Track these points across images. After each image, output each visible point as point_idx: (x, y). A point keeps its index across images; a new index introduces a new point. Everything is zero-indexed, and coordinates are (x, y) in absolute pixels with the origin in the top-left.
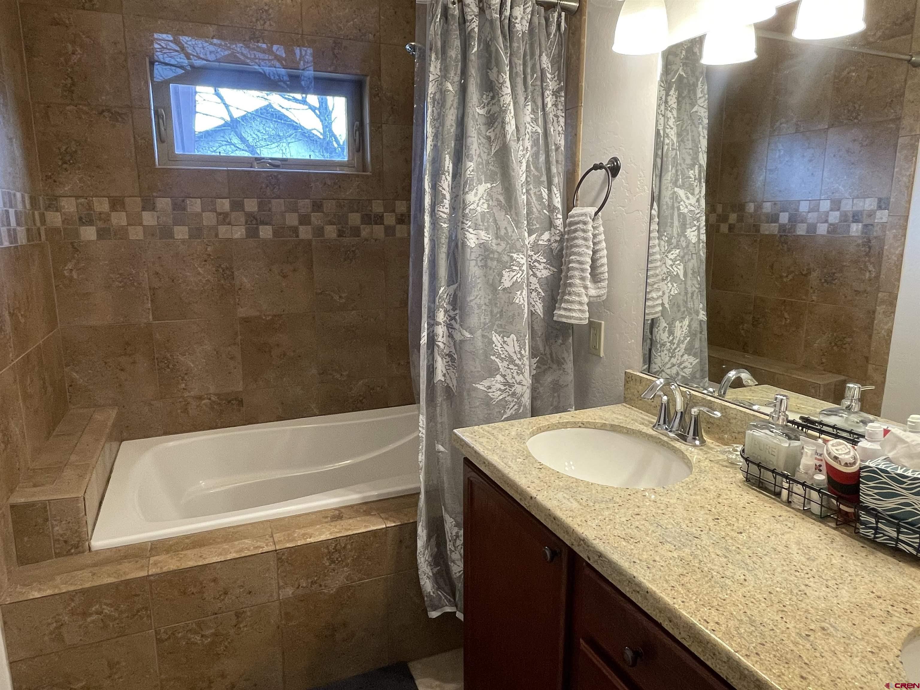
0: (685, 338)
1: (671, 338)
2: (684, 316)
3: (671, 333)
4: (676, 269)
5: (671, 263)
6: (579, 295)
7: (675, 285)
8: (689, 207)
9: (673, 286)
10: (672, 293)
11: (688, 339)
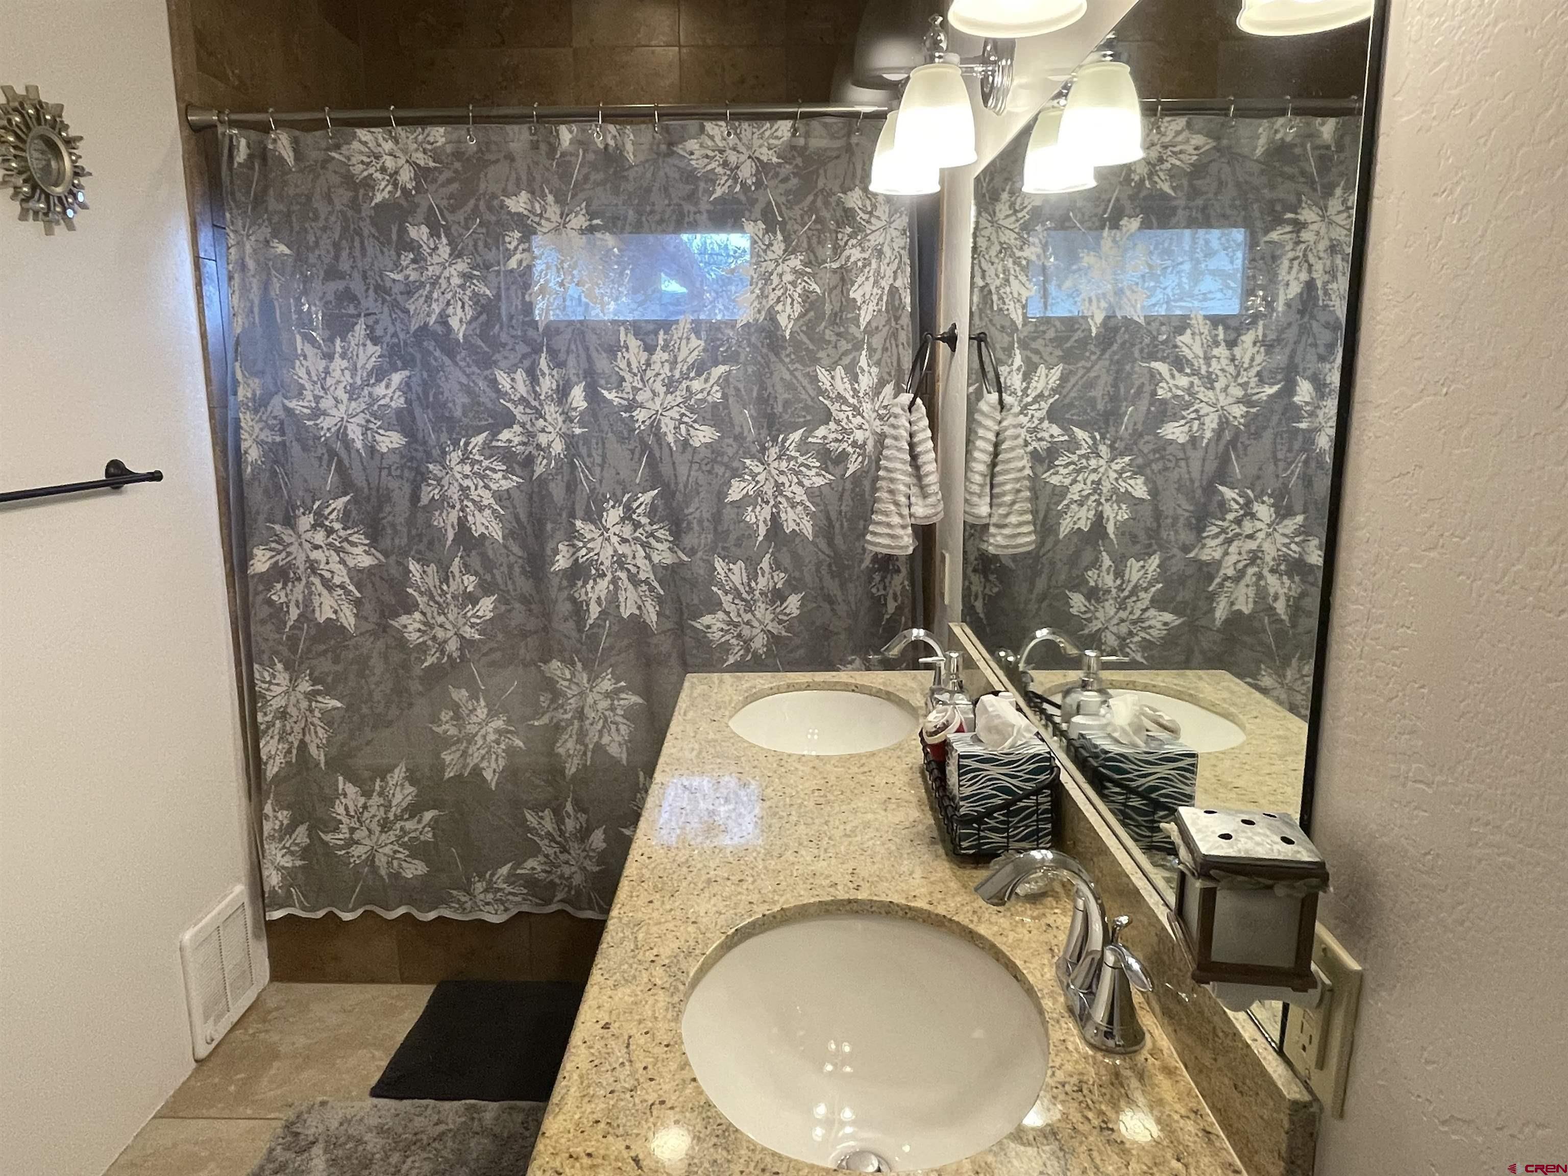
0: (1151, 584)
1: (1118, 582)
2: (1150, 550)
3: (1119, 574)
4: (1123, 484)
5: (1116, 475)
6: (886, 514)
7: (1124, 506)
8: (1174, 390)
9: (1120, 508)
10: (1119, 518)
11: (1160, 586)
